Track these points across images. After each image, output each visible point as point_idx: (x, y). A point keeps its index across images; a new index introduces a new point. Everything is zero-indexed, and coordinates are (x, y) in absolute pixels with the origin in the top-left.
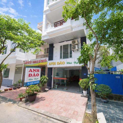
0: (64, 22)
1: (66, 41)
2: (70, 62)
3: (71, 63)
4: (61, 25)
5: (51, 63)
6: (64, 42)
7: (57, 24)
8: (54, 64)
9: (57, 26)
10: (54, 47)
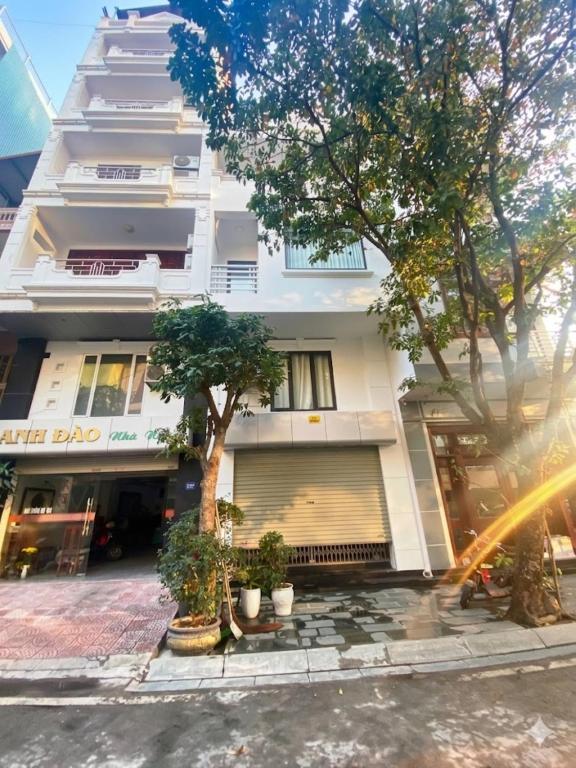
0: (125, 268)
1: (122, 340)
2: (130, 434)
3: (134, 437)
4: (109, 273)
5: (14, 435)
6: (111, 340)
7: (92, 263)
8: (38, 436)
9: (87, 273)
10: (48, 356)
